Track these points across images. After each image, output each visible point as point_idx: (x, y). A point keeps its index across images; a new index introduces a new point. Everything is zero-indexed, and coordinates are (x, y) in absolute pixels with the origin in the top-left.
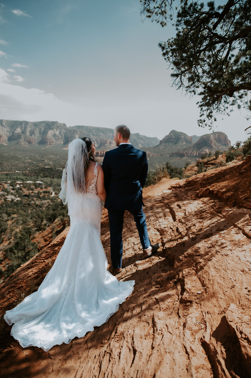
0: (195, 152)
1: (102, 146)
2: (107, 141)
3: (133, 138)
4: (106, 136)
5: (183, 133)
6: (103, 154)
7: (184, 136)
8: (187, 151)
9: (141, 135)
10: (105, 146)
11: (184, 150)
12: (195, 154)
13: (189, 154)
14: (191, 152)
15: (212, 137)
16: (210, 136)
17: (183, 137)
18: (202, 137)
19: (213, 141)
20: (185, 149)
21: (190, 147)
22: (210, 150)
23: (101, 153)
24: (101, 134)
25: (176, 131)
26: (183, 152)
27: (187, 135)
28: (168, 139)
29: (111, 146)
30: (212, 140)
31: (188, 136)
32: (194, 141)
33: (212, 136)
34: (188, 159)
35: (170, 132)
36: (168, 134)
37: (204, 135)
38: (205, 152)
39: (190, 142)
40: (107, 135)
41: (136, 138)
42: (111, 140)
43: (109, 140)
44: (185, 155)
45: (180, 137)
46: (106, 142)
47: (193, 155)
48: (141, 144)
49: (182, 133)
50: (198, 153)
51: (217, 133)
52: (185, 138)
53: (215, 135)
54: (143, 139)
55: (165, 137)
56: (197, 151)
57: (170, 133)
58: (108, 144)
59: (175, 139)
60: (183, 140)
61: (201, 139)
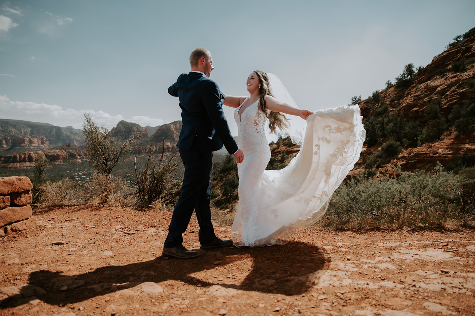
0: (155, 147)
1: (17, 146)
2: (25, 139)
3: (64, 133)
4: (21, 133)
5: (135, 124)
6: (25, 157)
7: (137, 128)
8: (144, 147)
9: (75, 129)
10: (22, 146)
11: (140, 145)
12: (155, 149)
13: (147, 150)
14: (149, 147)
15: (173, 128)
16: (170, 126)
17: (135, 129)
18: (161, 129)
19: (175, 132)
20: (142, 144)
21: (147, 141)
22: (172, 143)
23: (20, 157)
24: (13, 129)
25: (125, 122)
26: (138, 147)
27: (140, 127)
28: (115, 133)
29: (33, 146)
30: (173, 131)
31: (142, 127)
32: (151, 134)
33: (172, 126)
34: (146, 156)
35: (118, 123)
36: (115, 127)
37: (162, 126)
38: (166, 146)
39: (145, 135)
40: (23, 131)
41: (68, 133)
42: (31, 137)
43: (28, 137)
44: (143, 151)
45: (132, 129)
46: (23, 141)
47: (152, 151)
48: (77, 140)
49: (133, 125)
50: (158, 148)
51: (178, 123)
52: (138, 130)
53: (176, 125)
54: (79, 134)
55: (112, 130)
56: (156, 145)
57: (118, 125)
58: (26, 143)
59: (125, 132)
60: (136, 133)
61: (159, 130)
